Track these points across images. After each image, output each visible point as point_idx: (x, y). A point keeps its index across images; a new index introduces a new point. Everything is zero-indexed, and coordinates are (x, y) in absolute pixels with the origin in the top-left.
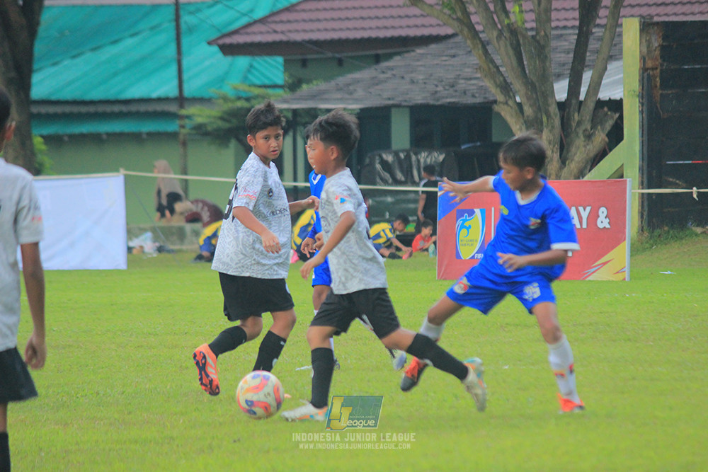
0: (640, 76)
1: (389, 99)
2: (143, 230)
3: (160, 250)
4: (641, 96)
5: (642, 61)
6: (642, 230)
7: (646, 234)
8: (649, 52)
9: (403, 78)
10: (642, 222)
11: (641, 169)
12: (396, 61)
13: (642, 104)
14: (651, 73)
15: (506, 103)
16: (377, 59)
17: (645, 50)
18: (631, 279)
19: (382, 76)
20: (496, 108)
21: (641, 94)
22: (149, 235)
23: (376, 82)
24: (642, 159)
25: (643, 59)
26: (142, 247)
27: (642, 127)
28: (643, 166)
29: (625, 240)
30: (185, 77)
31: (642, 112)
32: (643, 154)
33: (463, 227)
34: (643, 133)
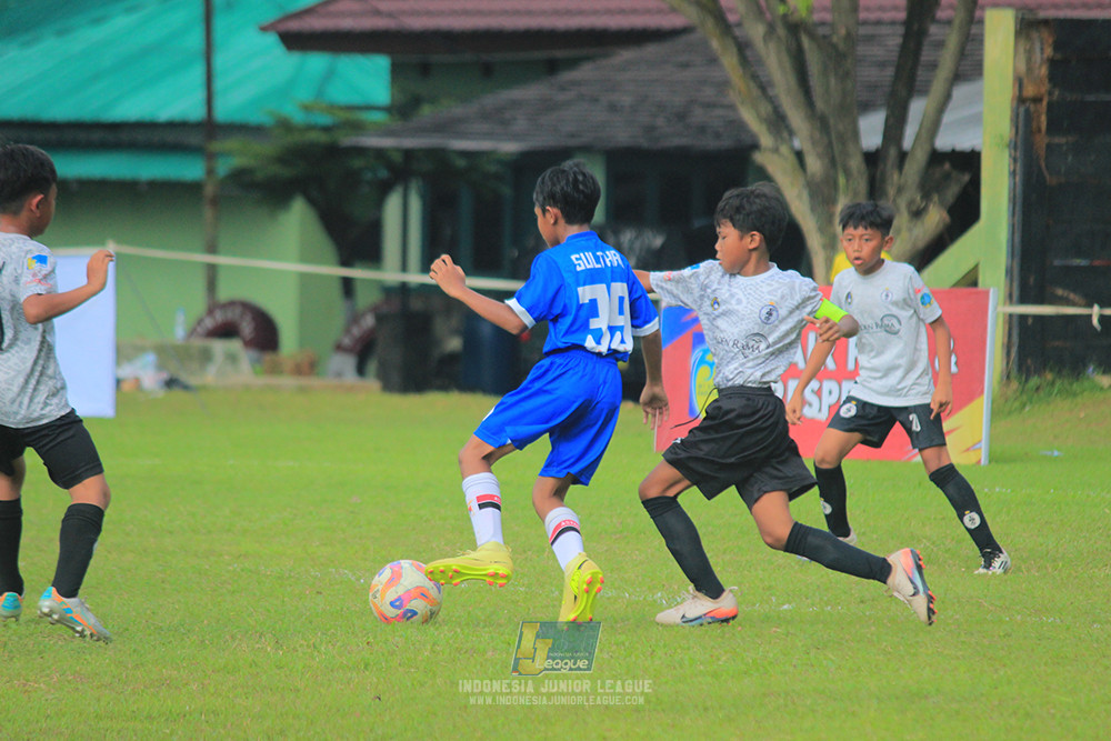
0: (1012, 111)
1: (573, 136)
2: (139, 350)
3: (171, 383)
4: (1014, 146)
5: (1017, 86)
6: (1008, 377)
7: (1015, 385)
8: (1029, 69)
9: (597, 100)
10: (1008, 363)
11: (1009, 272)
12: (585, 72)
13: (1015, 160)
14: (1032, 107)
15: (776, 150)
16: (552, 67)
17: (1022, 67)
18: (990, 462)
19: (561, 97)
20: (759, 158)
21: (1013, 144)
22: (150, 358)
23: (548, 106)
24: (1012, 254)
25: (1019, 83)
26: (137, 381)
27: (1013, 200)
28: (1012, 267)
29: (982, 392)
30: (219, 84)
31: (1013, 174)
32: (1013, 246)
33: (702, 361)
34: (1014, 209)
